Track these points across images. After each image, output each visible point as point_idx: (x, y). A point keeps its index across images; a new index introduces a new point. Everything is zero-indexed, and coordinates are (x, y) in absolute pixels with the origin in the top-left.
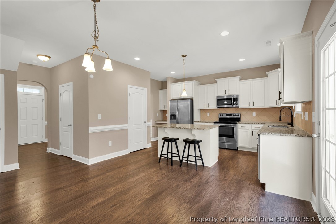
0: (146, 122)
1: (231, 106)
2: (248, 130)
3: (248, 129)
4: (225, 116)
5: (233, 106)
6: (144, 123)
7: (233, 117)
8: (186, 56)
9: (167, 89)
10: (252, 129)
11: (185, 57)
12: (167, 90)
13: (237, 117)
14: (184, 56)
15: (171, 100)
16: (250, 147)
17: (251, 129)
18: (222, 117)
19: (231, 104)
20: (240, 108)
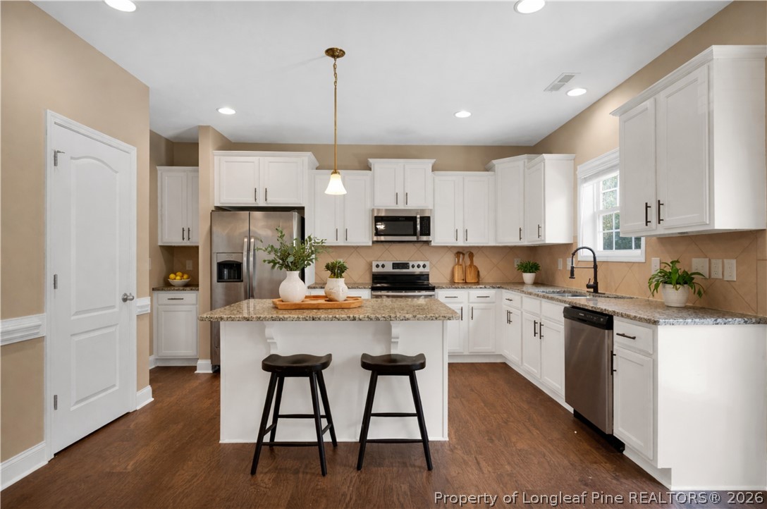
0: (135, 296)
1: (414, 238)
2: (462, 305)
3: (461, 303)
4: (389, 269)
5: (418, 238)
6: (125, 300)
7: (411, 270)
8: (342, 53)
9: (198, 166)
10: (472, 303)
11: (338, 57)
12: (198, 171)
13: (421, 270)
14: (333, 53)
15: (214, 209)
16: (466, 353)
17: (469, 302)
18: (380, 270)
19: (415, 234)
20: (433, 244)
